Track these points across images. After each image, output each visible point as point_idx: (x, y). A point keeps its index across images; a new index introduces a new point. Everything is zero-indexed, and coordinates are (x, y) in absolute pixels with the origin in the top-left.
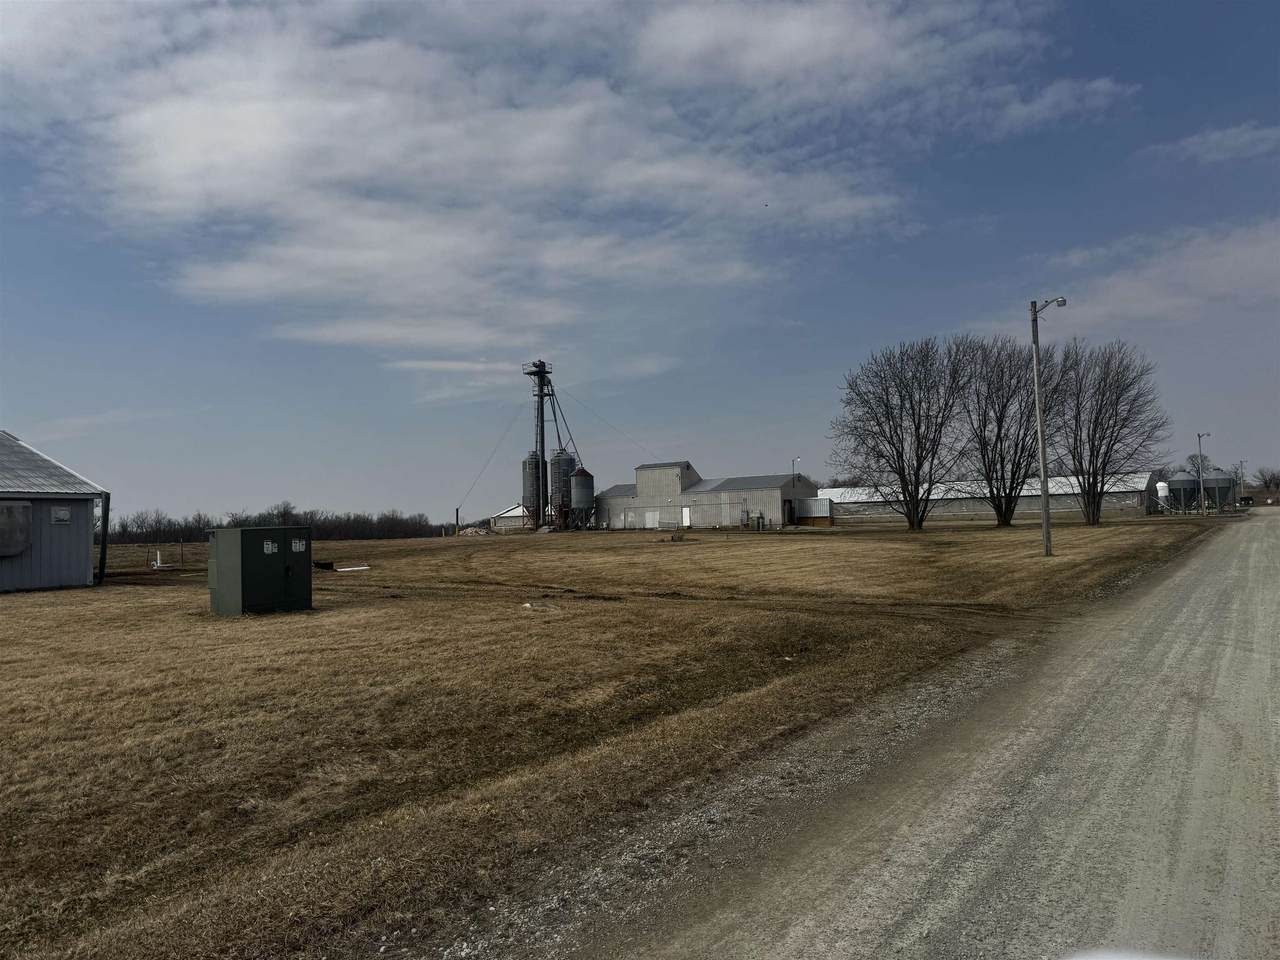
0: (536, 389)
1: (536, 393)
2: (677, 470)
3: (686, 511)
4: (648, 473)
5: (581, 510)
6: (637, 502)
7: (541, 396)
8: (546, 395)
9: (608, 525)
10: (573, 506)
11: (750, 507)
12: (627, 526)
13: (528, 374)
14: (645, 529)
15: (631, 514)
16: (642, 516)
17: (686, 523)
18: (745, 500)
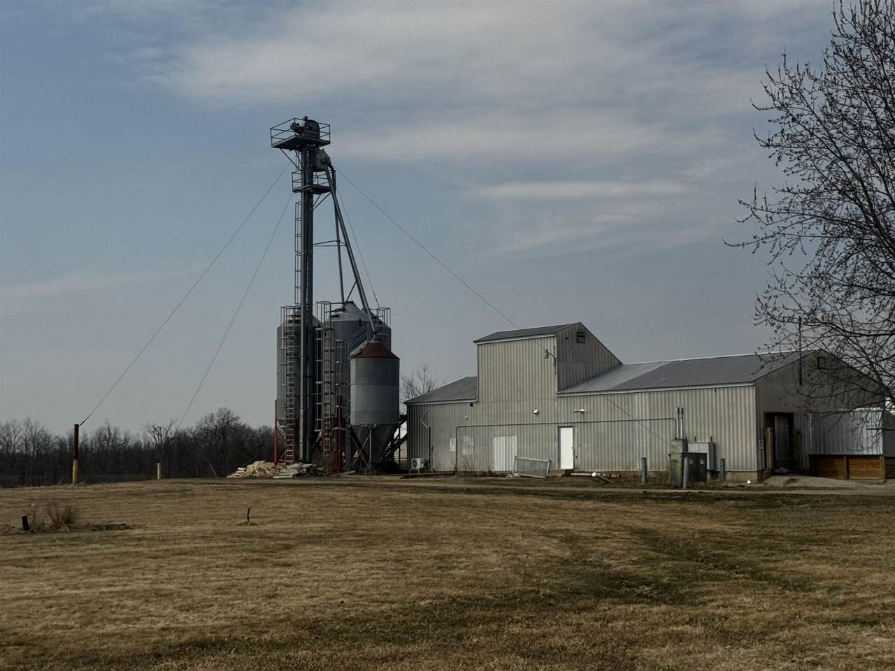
0: (298, 177)
1: (298, 185)
2: (551, 344)
3: (567, 435)
4: (499, 349)
5: (366, 430)
6: (477, 415)
7: (309, 192)
8: (320, 190)
9: (427, 464)
10: (353, 422)
11: (690, 430)
12: (461, 469)
13: (281, 146)
14: (491, 474)
15: (467, 439)
16: (488, 446)
17: (567, 463)
18: (681, 412)
